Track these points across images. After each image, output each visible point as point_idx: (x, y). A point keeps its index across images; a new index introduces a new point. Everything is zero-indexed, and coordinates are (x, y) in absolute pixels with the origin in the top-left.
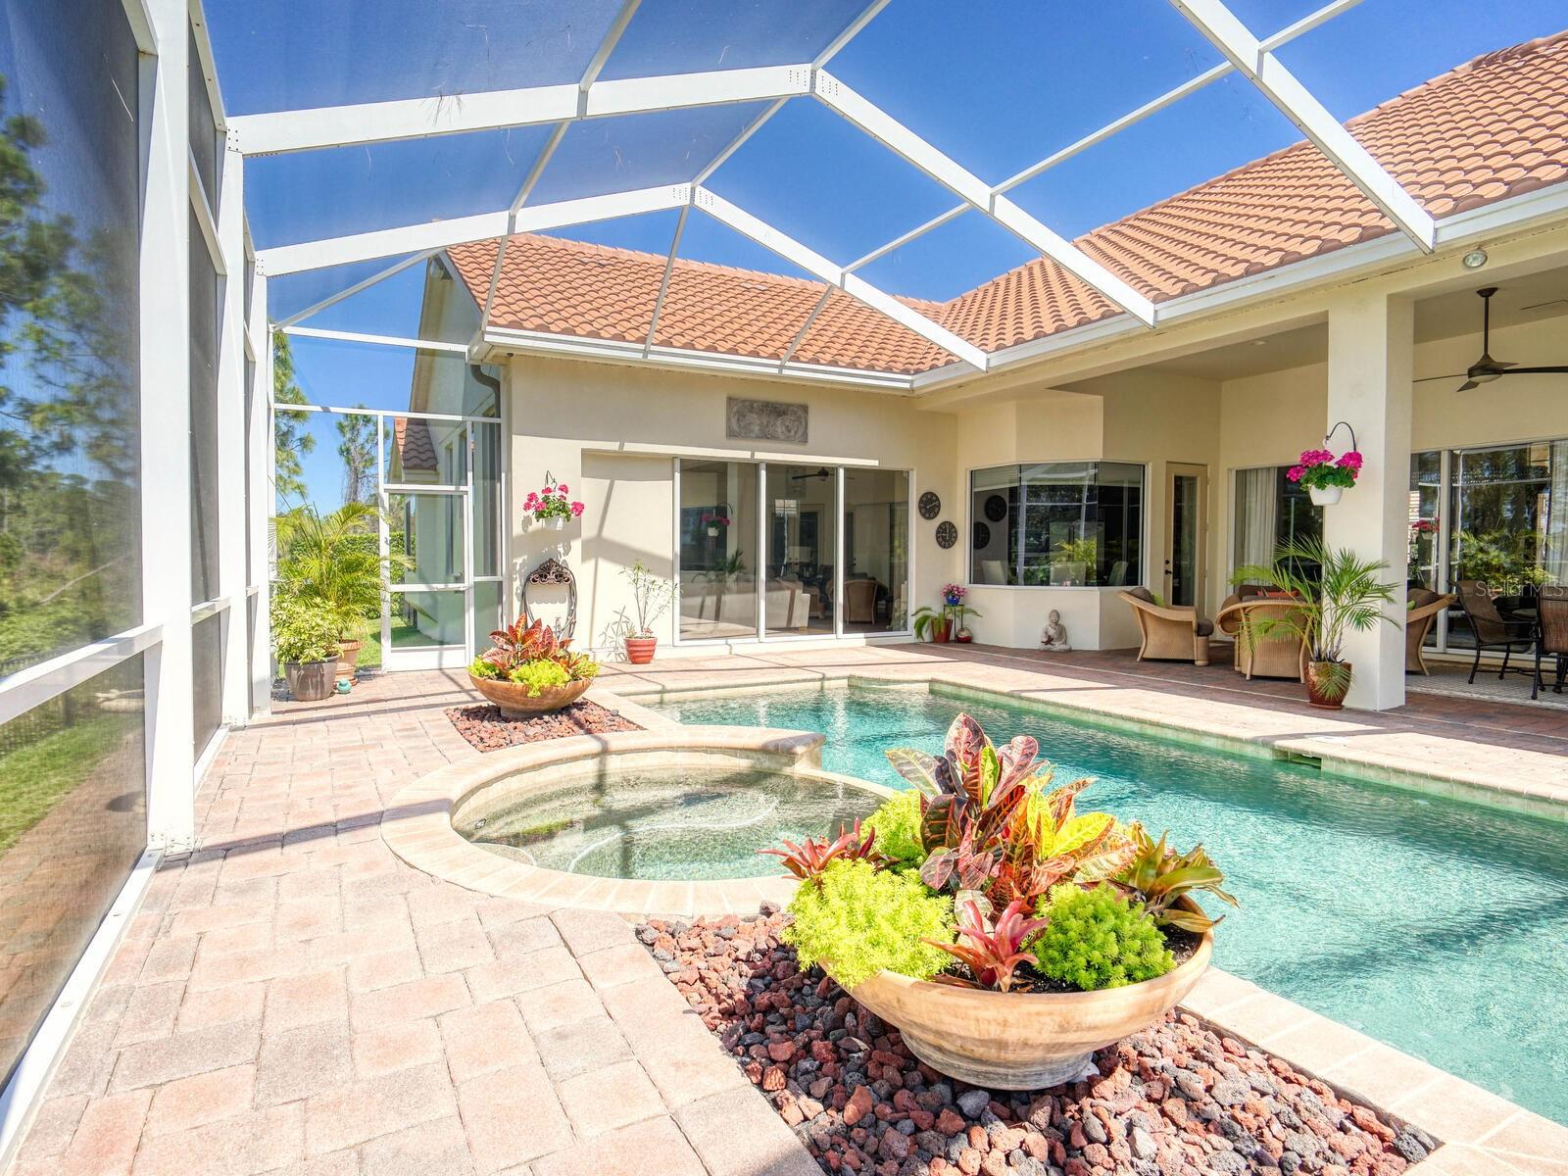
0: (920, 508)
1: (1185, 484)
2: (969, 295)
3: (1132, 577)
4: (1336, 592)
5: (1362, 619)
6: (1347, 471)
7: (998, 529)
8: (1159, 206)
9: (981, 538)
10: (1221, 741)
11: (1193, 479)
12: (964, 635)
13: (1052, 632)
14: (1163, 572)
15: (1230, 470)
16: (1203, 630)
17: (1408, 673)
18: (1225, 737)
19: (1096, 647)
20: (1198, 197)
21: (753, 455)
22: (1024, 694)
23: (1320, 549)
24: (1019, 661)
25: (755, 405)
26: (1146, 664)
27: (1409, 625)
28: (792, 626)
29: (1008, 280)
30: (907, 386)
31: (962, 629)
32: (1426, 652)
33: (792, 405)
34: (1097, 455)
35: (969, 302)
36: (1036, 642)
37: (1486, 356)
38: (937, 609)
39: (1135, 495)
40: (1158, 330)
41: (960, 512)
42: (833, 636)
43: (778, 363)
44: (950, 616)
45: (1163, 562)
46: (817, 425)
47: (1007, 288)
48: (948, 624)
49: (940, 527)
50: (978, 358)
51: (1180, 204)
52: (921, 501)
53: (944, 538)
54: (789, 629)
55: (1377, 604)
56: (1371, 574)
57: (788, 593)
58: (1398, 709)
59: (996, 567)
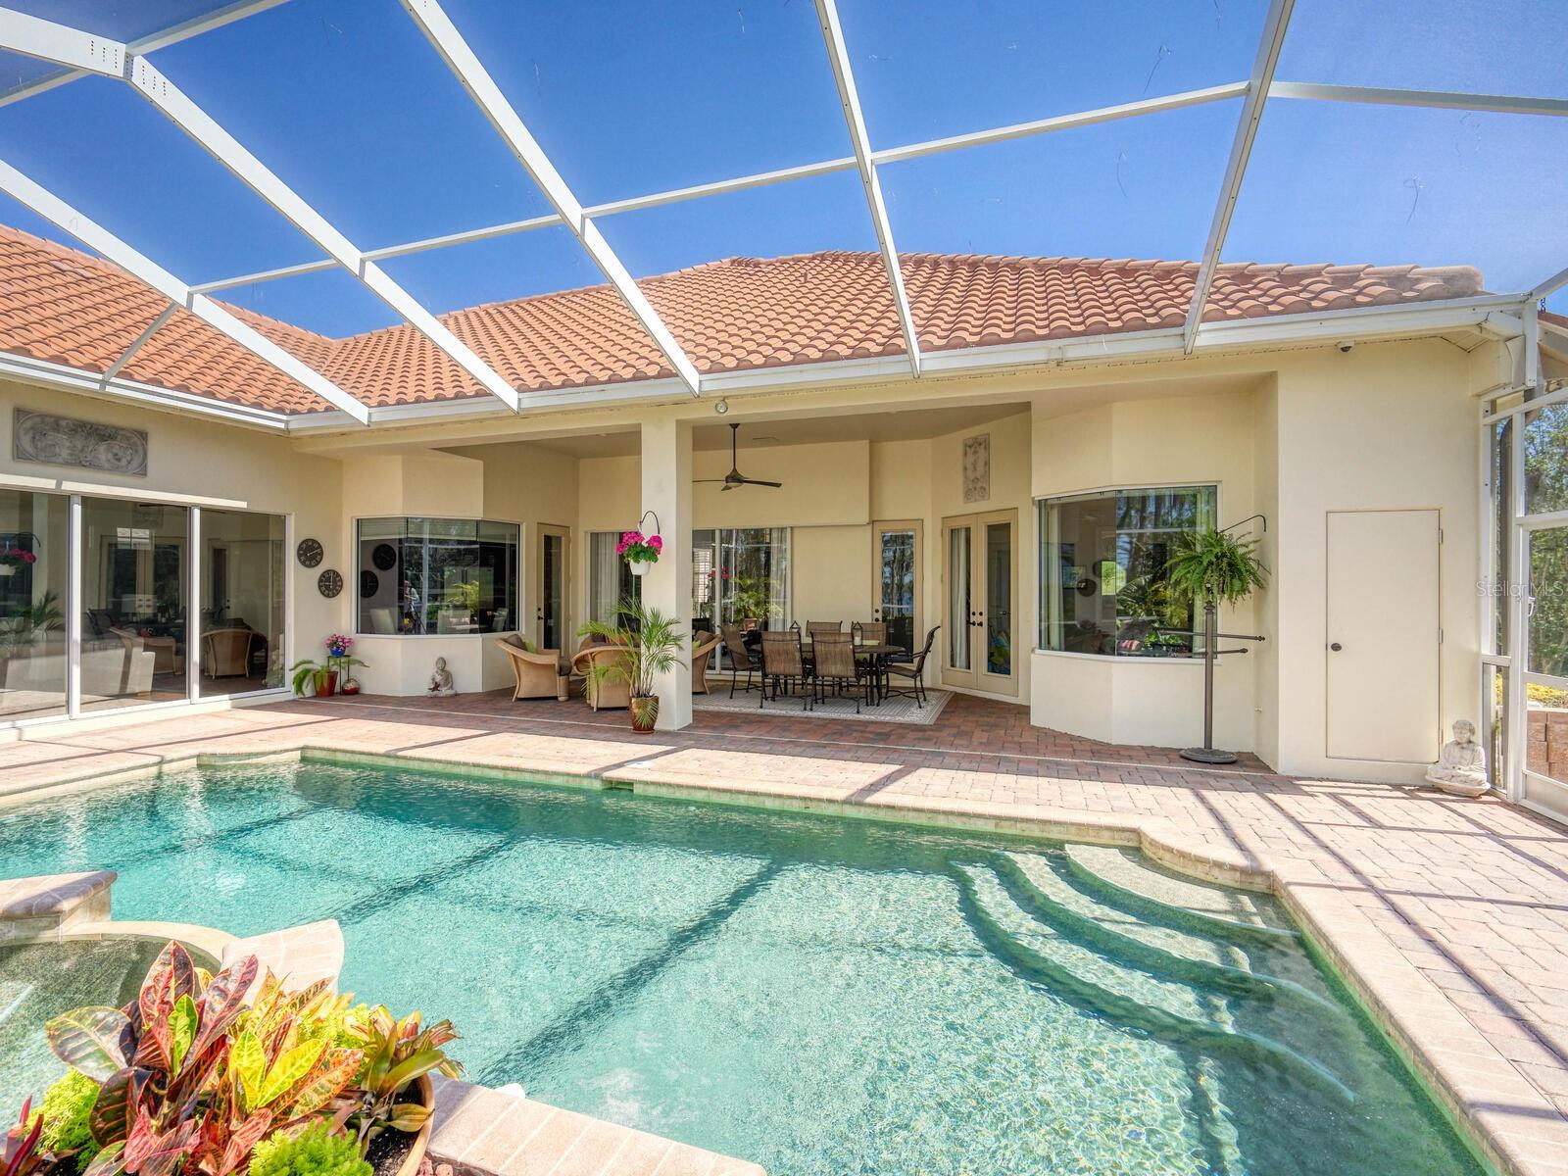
0: (299, 556)
1: (554, 542)
2: (363, 337)
3: (511, 623)
4: (649, 641)
5: (664, 664)
6: (652, 550)
7: (388, 578)
8: (535, 300)
9: (368, 586)
10: (566, 778)
11: (559, 539)
12: (350, 686)
13: (438, 678)
14: (536, 618)
15: (586, 533)
16: (564, 671)
17: (694, 693)
18: (568, 775)
19: (479, 689)
20: (563, 301)
21: (59, 485)
22: (400, 754)
23: (639, 607)
24: (403, 712)
25: (63, 423)
26: (520, 703)
27: (695, 661)
28: (129, 691)
29: (402, 332)
30: (282, 426)
31: (348, 681)
32: (709, 674)
33: (123, 429)
34: (478, 513)
35: (361, 345)
36: (423, 689)
37: (735, 469)
38: (319, 660)
39: (514, 550)
40: (522, 415)
41: (345, 560)
42: (187, 701)
43: (99, 377)
44: (335, 668)
45: (536, 609)
46: (158, 453)
47: (400, 340)
48: (333, 677)
49: (323, 575)
50: (359, 411)
51: (550, 302)
52: (300, 548)
53: (327, 587)
54: (123, 694)
55: (672, 651)
56: (670, 628)
57: (121, 652)
58: (689, 727)
59: (385, 616)
